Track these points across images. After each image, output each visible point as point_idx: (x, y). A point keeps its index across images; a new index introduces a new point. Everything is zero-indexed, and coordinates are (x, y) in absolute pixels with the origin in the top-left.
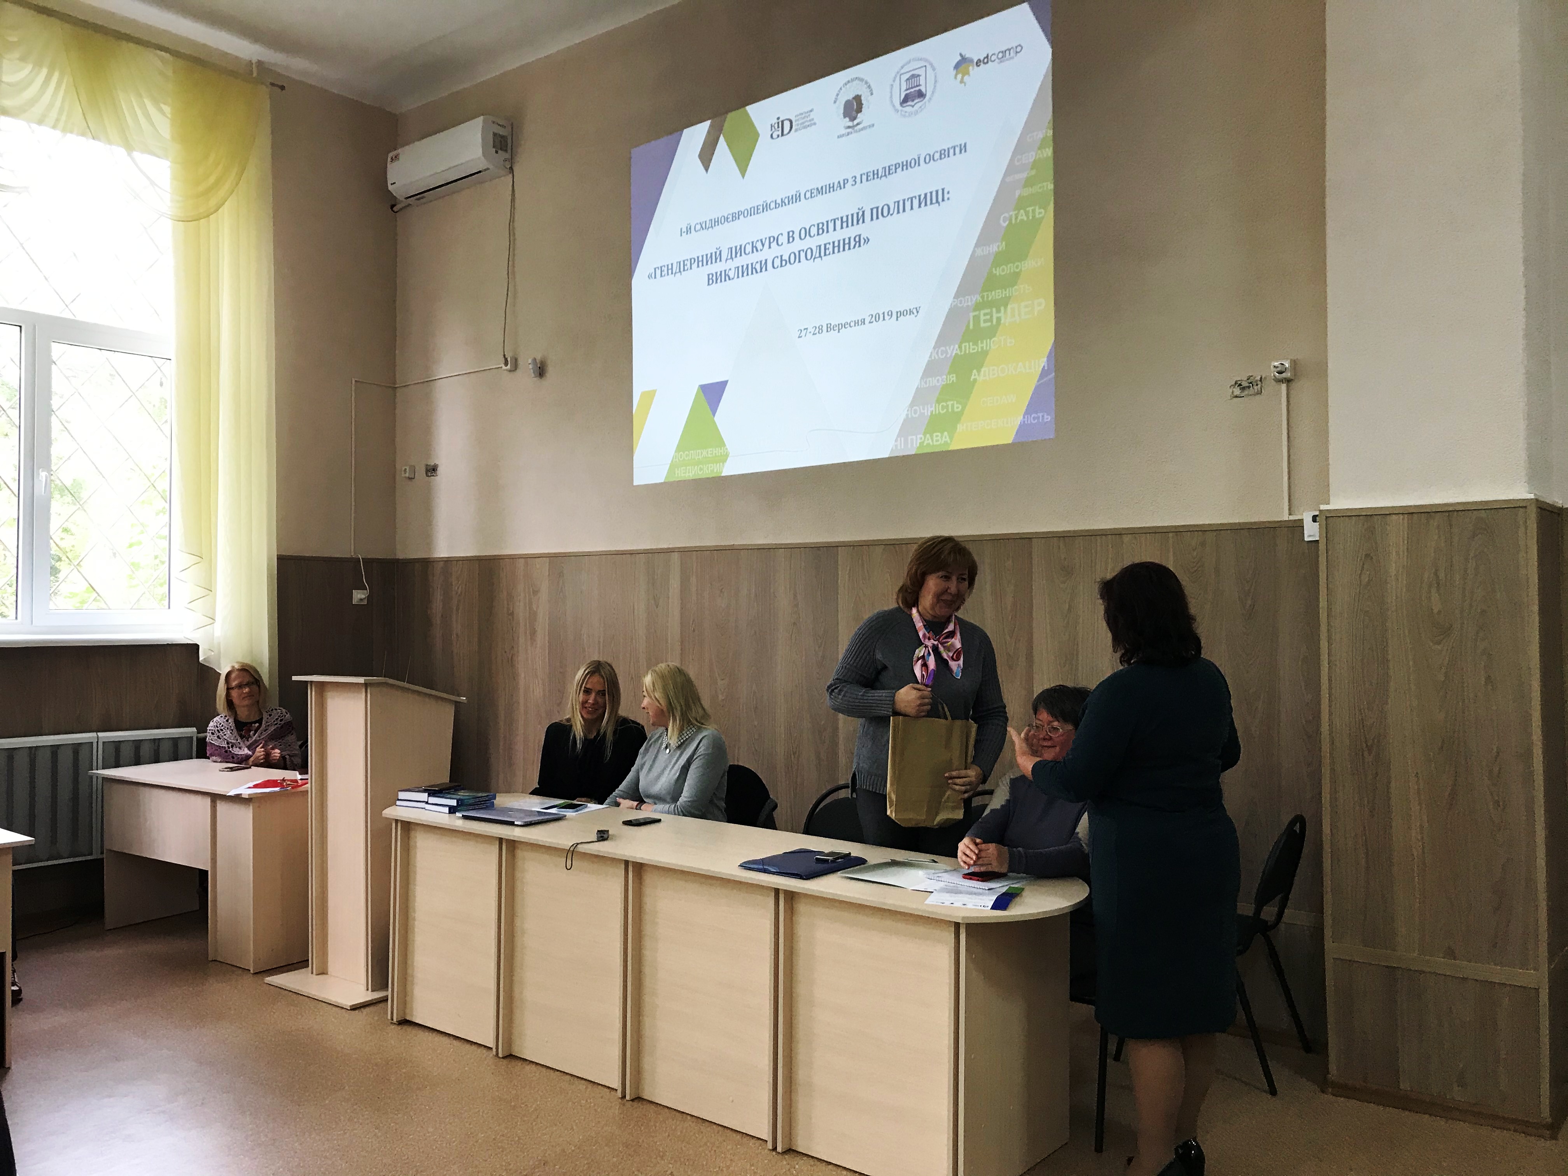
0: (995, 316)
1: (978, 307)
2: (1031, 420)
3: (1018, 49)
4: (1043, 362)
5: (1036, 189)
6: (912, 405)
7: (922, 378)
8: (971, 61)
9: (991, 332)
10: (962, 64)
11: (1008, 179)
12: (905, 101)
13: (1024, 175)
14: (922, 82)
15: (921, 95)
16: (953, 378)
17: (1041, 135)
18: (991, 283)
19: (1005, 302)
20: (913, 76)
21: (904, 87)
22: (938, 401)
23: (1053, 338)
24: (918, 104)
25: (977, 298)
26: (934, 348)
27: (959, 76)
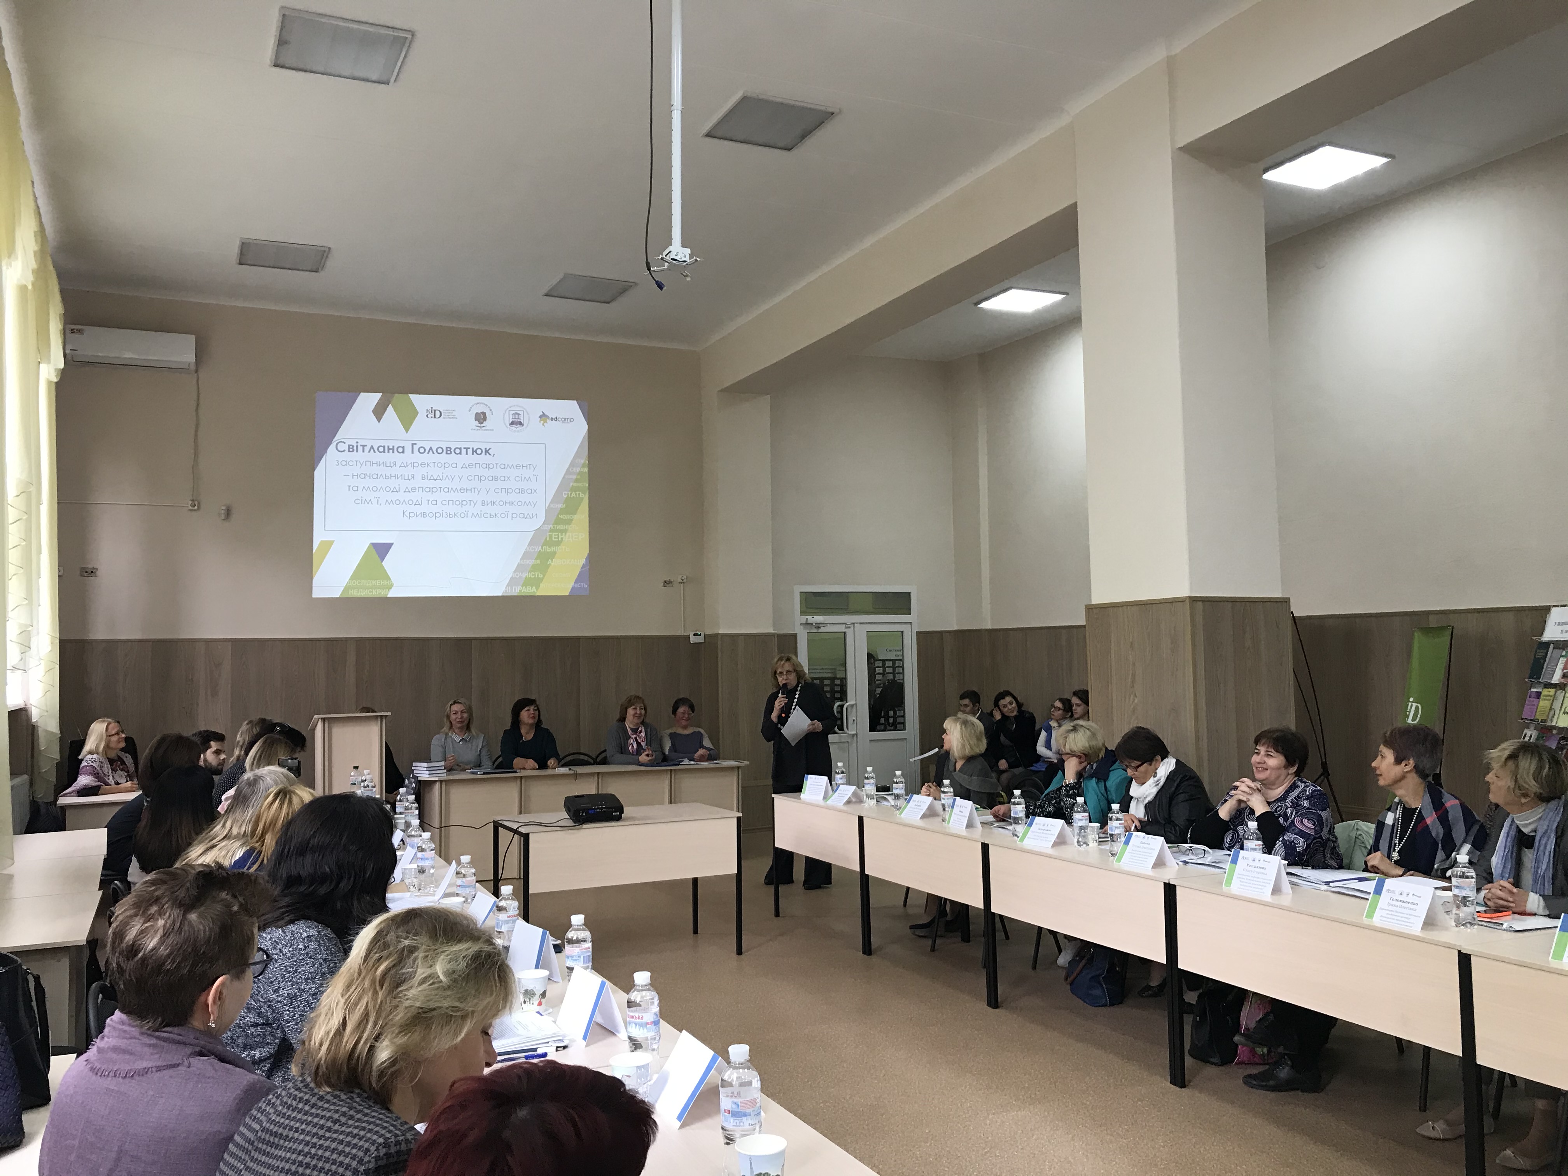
0: (560, 537)
1: (551, 531)
2: (578, 585)
3: (572, 420)
4: (583, 561)
5: (580, 485)
6: (515, 572)
7: (522, 558)
8: (547, 417)
9: (558, 543)
10: (543, 417)
11: (566, 477)
12: (512, 423)
13: (574, 477)
14: (522, 418)
15: (521, 424)
16: (538, 562)
17: (582, 461)
18: (558, 521)
19: (565, 531)
20: (517, 413)
21: (511, 417)
22: (530, 572)
23: (587, 552)
24: (519, 428)
25: (551, 526)
26: (528, 545)
27: (542, 422)
